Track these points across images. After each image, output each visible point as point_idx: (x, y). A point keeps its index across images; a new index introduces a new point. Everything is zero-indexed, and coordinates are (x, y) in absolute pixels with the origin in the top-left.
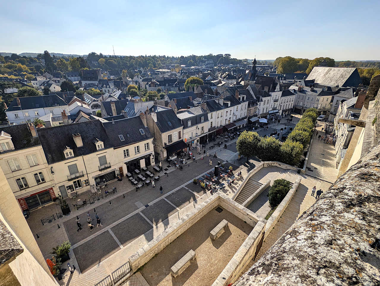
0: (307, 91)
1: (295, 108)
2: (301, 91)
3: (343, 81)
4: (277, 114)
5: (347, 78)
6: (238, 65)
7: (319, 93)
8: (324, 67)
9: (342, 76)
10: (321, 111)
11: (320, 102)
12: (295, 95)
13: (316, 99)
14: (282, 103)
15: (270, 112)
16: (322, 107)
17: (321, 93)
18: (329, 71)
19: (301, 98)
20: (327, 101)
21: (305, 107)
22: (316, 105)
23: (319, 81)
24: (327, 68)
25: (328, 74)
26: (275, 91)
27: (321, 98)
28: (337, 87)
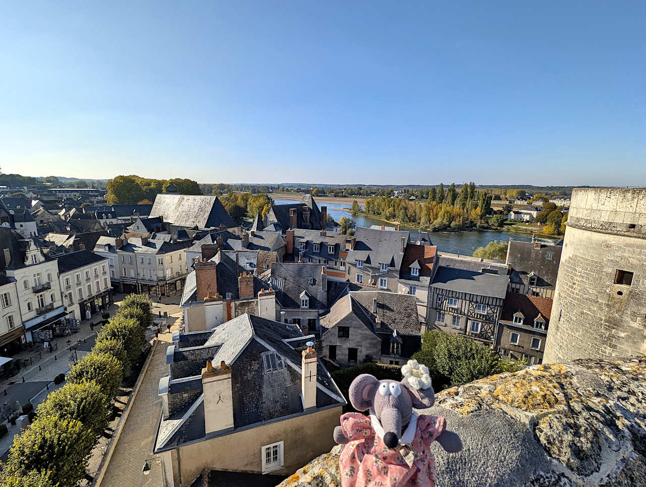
0: (136, 247)
1: (123, 284)
2: (123, 246)
3: (205, 216)
4: (62, 319)
5: (209, 213)
6: (25, 188)
7: (158, 246)
8: (172, 194)
9: (201, 209)
10: (176, 281)
11: (166, 264)
12: (107, 260)
13: (157, 261)
14: (68, 287)
15: (28, 325)
16: (174, 274)
17: (163, 247)
18: (180, 201)
19: (128, 261)
20: (180, 259)
21: (143, 279)
22: (162, 272)
23: (171, 218)
24: (178, 197)
25: (181, 206)
26: (27, 263)
27: (167, 257)
28: (196, 228)
